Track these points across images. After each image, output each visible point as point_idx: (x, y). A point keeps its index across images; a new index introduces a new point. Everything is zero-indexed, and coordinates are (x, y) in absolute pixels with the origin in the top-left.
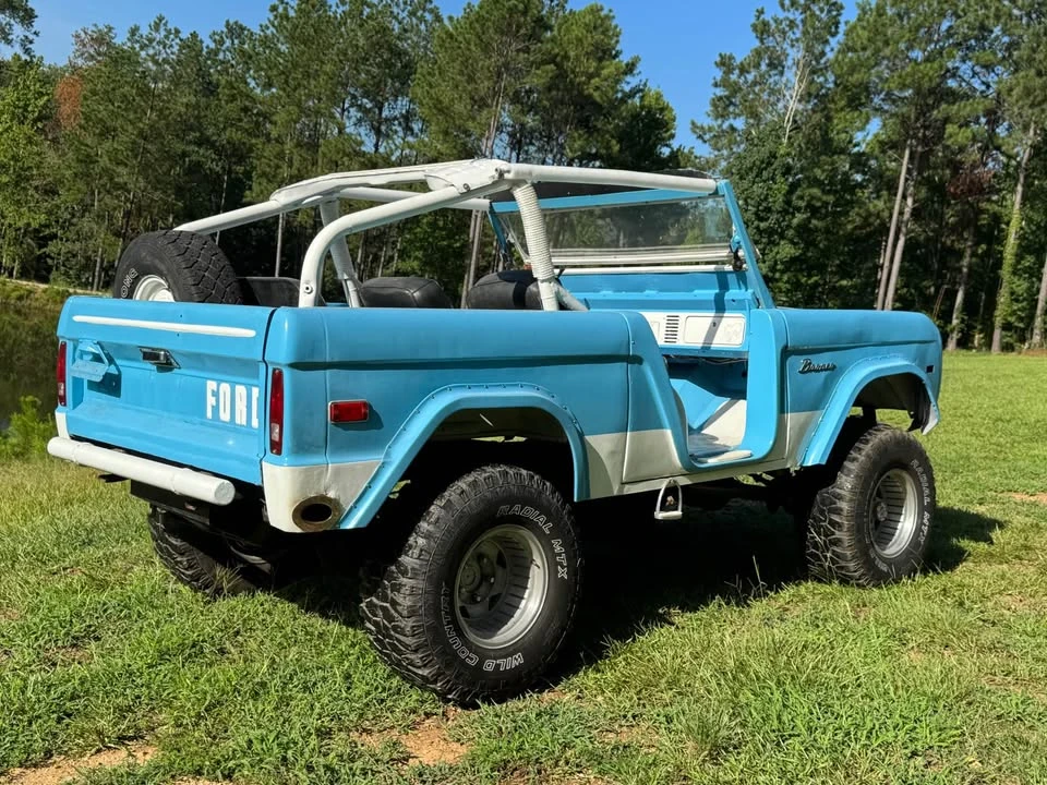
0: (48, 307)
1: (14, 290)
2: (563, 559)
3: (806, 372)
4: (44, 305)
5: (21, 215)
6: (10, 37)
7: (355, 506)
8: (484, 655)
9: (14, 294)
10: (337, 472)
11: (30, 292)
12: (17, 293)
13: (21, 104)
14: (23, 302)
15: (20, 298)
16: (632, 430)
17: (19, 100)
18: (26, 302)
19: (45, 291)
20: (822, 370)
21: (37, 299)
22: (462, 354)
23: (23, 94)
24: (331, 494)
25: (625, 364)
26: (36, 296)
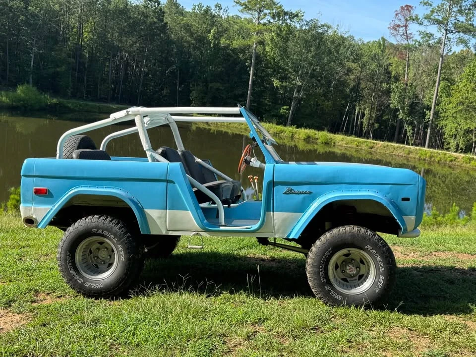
0: (463, 165)
1: (449, 157)
2: (122, 253)
3: (289, 194)
4: (462, 164)
5: (467, 124)
6: (468, 45)
7: (42, 221)
8: (86, 280)
9: (449, 159)
10: (35, 210)
11: (456, 158)
12: (450, 159)
13: (471, 74)
14: (453, 162)
15: (451, 161)
16: (169, 209)
17: (470, 72)
18: (453, 163)
19: (463, 158)
20: (300, 193)
21: (459, 161)
22: (85, 175)
23: (473, 69)
24: (34, 217)
25: (166, 183)
26: (459, 160)
